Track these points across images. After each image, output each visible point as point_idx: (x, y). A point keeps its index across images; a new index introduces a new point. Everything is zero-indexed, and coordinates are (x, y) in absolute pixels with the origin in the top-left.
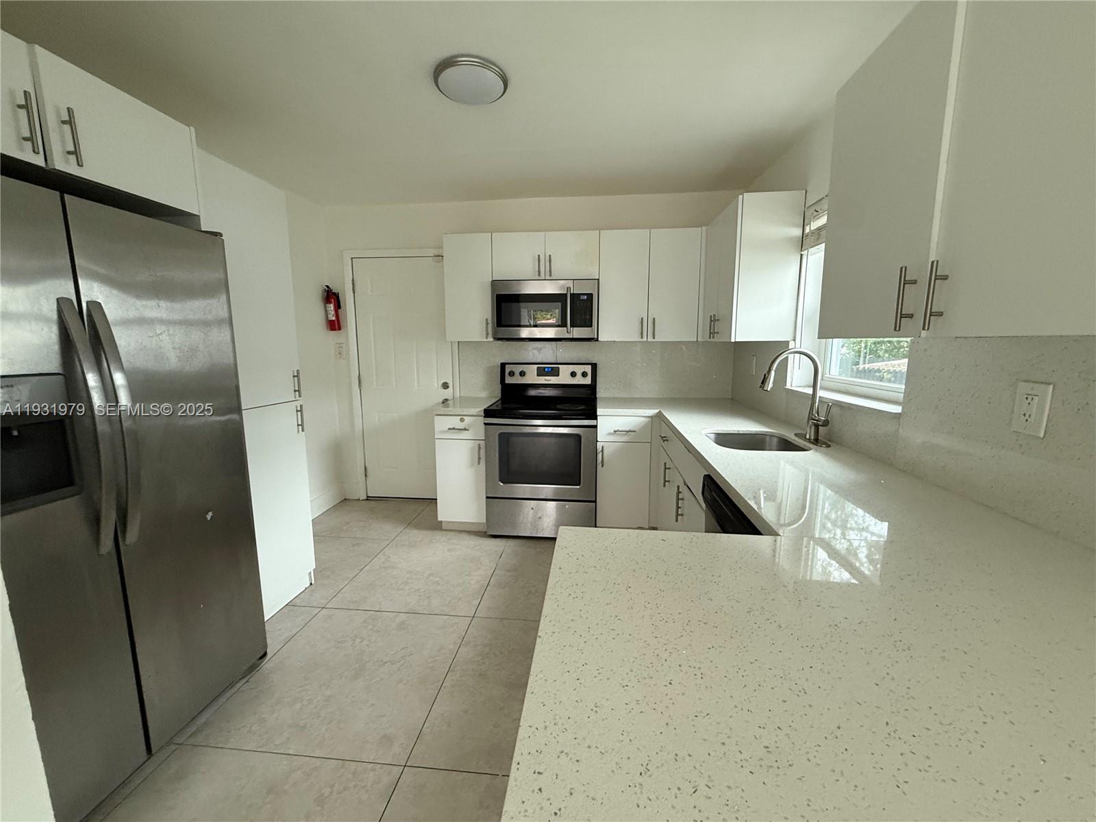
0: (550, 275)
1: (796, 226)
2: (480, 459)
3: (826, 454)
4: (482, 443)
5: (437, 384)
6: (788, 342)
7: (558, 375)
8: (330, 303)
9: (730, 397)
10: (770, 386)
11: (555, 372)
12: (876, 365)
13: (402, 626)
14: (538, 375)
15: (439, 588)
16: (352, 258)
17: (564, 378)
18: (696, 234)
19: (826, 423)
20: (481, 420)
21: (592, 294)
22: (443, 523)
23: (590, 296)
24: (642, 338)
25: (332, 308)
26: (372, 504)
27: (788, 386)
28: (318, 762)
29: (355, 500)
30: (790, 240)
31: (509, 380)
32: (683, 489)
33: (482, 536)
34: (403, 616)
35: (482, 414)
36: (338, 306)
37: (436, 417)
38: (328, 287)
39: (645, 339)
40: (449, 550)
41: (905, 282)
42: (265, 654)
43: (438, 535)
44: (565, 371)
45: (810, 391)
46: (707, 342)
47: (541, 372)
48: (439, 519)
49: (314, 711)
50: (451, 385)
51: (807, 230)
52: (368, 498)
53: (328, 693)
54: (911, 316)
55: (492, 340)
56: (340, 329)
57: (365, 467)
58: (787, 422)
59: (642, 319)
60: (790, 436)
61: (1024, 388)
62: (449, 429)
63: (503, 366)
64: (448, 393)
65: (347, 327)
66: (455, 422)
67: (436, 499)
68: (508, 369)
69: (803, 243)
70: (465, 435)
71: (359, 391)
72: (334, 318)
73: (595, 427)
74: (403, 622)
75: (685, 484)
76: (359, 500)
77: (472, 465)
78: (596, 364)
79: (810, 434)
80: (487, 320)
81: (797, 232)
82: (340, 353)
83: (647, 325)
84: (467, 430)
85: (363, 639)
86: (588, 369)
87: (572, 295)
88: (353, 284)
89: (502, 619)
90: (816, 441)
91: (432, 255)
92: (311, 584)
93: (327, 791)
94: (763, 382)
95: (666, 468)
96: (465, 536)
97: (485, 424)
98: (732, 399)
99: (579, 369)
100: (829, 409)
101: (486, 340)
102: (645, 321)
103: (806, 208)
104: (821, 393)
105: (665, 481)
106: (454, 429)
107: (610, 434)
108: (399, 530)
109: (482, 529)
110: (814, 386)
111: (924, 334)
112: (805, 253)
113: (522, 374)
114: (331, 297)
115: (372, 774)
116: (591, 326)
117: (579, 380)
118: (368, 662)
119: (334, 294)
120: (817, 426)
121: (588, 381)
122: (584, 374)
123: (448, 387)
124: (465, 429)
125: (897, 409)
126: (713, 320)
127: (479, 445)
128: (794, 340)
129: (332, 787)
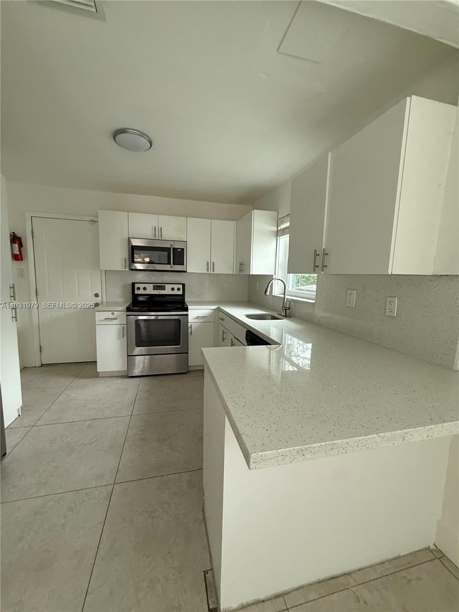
0: (161, 238)
1: (274, 226)
2: (123, 335)
3: (290, 320)
4: (125, 326)
5: (91, 294)
6: (272, 275)
7: (165, 290)
8: (16, 243)
9: (247, 300)
10: (268, 293)
11: (163, 288)
12: (302, 288)
13: (90, 426)
14: (154, 289)
15: (106, 405)
16: (32, 217)
17: (168, 291)
18: (232, 224)
19: (289, 308)
20: (125, 314)
21: (183, 249)
22: (100, 373)
23: (183, 250)
24: (208, 271)
25: (17, 247)
26: (46, 369)
27: (273, 294)
28: (62, 495)
29: (32, 367)
30: (272, 231)
31: (137, 292)
32: (234, 340)
33: (125, 378)
34: (89, 422)
35: (125, 310)
36: (21, 245)
37: (96, 312)
38: (13, 233)
39: (209, 272)
40: (107, 387)
41: (316, 255)
42: (6, 453)
43: (97, 380)
44: (168, 287)
45: (283, 296)
46: (238, 274)
47: (155, 288)
48: (98, 371)
49: (49, 474)
50: (100, 295)
51: (279, 229)
52: (42, 365)
53: (55, 464)
54: (318, 266)
55: (128, 270)
56: (22, 260)
57: (40, 346)
58: (273, 310)
59: (208, 262)
60: (275, 315)
61: (349, 291)
62: (105, 319)
63: (133, 284)
64: (98, 300)
65: (28, 259)
66: (109, 315)
67: (96, 362)
68: (137, 286)
69: (278, 234)
70: (115, 322)
71: (36, 298)
72: (18, 253)
73: (188, 315)
74: (90, 425)
75: (235, 337)
76: (35, 367)
77: (119, 339)
78: (184, 284)
79: (283, 314)
80: (125, 259)
81: (275, 229)
82: (22, 275)
83: (210, 265)
84: (116, 319)
85: (67, 437)
86: (181, 286)
87: (173, 248)
88: (32, 233)
89: (147, 414)
90: (286, 316)
91: (88, 220)
92: (19, 415)
93: (73, 505)
94: (266, 292)
95: (223, 333)
96: (116, 379)
97: (127, 315)
98: (248, 301)
99: (176, 287)
100: (290, 302)
101: (124, 270)
102: (209, 263)
103: (278, 219)
104: (286, 297)
105: (223, 339)
106: (108, 319)
107: (195, 318)
108: (71, 380)
109: (124, 374)
110: (284, 294)
111: (322, 273)
112: (278, 238)
113: (145, 289)
114: (15, 239)
115: (97, 492)
116: (183, 265)
117: (176, 292)
118: (75, 446)
119: (18, 238)
120: (286, 310)
121: (180, 292)
122: (179, 289)
123: (98, 296)
124: (115, 319)
125: (314, 301)
126: (241, 264)
127: (123, 327)
128: (275, 274)
129: (75, 502)
